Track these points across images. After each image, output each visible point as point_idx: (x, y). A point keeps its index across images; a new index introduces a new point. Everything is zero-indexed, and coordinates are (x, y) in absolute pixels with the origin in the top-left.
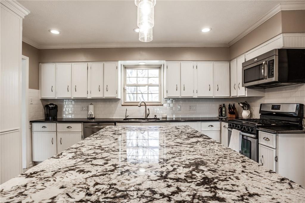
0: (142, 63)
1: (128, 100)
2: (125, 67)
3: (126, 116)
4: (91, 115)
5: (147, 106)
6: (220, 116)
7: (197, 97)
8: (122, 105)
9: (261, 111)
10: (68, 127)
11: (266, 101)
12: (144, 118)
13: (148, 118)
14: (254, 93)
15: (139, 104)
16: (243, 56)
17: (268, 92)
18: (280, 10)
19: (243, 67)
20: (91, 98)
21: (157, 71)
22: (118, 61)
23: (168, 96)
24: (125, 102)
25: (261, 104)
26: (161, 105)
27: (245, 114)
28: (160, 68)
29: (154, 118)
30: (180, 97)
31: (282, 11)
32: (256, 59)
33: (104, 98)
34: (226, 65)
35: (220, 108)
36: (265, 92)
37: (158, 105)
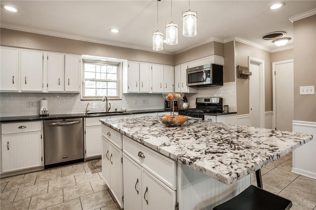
0: (104, 59)
1: (86, 95)
2: (84, 61)
3: (86, 110)
4: (45, 111)
5: (108, 101)
6: (166, 108)
7: (151, 93)
8: (81, 100)
9: (197, 103)
10: (20, 127)
11: (199, 96)
12: (105, 112)
13: (109, 111)
14: (193, 91)
15: (103, 99)
16: (186, 64)
17: (201, 90)
18: (213, 41)
19: (187, 72)
20: (48, 92)
21: (115, 68)
22: (81, 55)
23: (129, 91)
24: (84, 96)
25: (197, 98)
26: (119, 100)
27: (185, 105)
28: (118, 65)
29: (114, 111)
30: (139, 93)
31: (214, 41)
32: (198, 68)
33: (65, 92)
34: (171, 68)
35: (166, 102)
36: (198, 90)
37: (118, 100)
